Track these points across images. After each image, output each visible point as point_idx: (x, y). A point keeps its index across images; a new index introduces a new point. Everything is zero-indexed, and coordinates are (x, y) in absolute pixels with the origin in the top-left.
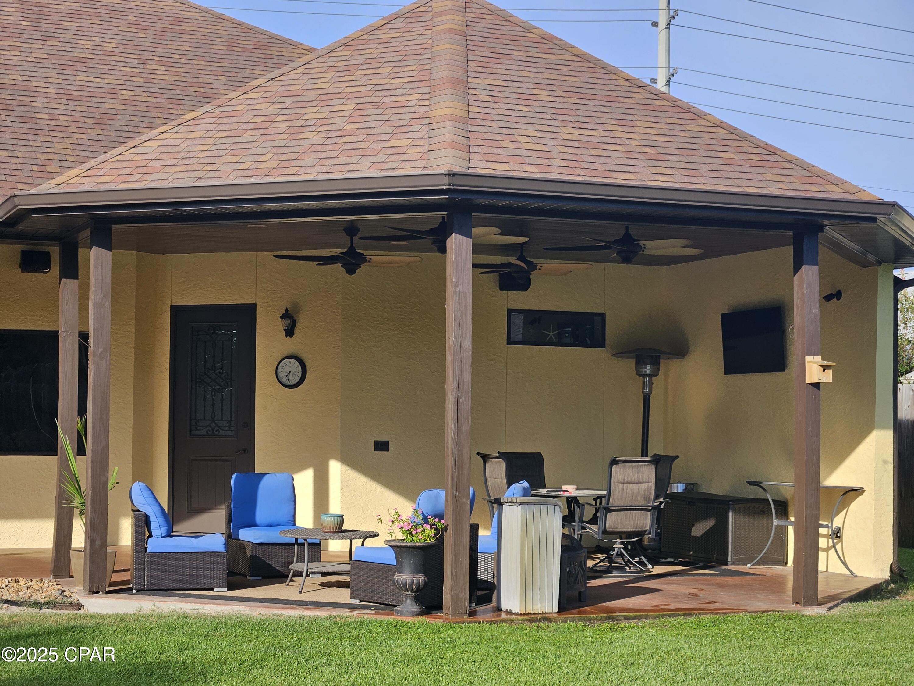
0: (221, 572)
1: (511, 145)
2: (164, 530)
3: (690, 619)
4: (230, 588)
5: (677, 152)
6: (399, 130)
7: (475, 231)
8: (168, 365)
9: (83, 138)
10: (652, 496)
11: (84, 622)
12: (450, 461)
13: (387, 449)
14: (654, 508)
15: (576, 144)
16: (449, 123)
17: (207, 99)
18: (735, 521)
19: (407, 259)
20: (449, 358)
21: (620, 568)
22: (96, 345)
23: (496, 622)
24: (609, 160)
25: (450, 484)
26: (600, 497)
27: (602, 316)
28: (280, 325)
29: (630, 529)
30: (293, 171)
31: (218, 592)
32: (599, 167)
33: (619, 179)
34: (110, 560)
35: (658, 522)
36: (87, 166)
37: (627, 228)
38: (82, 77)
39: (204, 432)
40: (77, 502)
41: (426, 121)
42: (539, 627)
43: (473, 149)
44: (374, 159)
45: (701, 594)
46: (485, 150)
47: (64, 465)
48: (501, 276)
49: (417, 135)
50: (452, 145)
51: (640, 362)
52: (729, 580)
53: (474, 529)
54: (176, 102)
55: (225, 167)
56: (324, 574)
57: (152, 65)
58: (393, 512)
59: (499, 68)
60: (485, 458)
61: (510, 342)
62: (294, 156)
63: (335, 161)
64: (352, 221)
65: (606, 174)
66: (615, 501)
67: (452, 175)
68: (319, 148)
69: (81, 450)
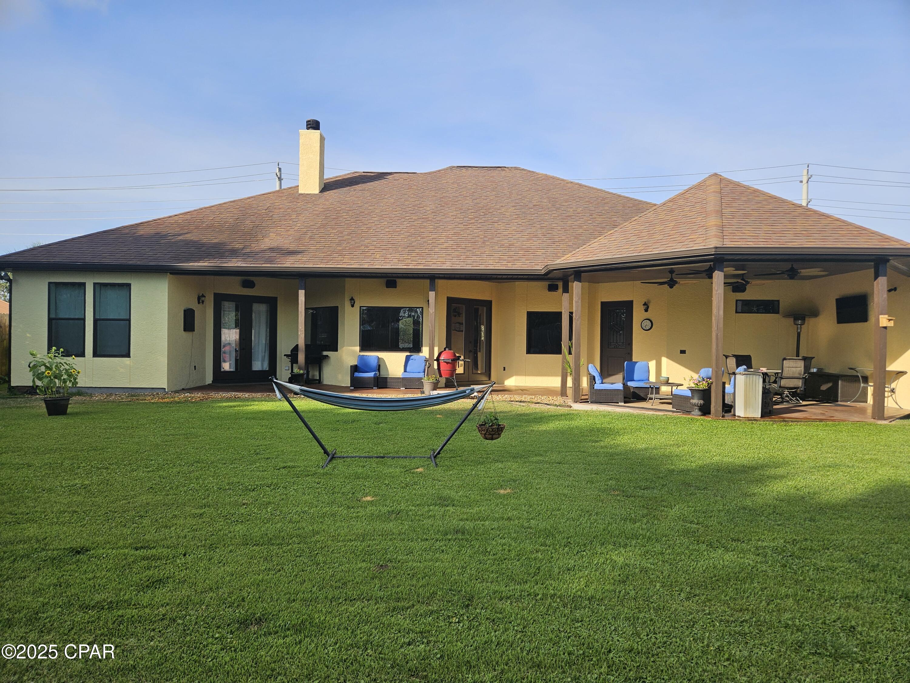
0: (622, 397)
1: (741, 235)
2: (600, 381)
3: (822, 423)
4: (625, 402)
5: (818, 232)
6: (693, 232)
7: (725, 269)
8: (600, 323)
9: (570, 244)
10: (803, 373)
11: (573, 412)
12: (714, 357)
13: (685, 353)
14: (803, 378)
15: (770, 232)
16: (715, 228)
17: (615, 226)
18: (842, 384)
19: (694, 282)
20: (713, 318)
21: (787, 402)
22: (576, 316)
23: (734, 420)
24: (785, 238)
25: (714, 366)
26: (778, 373)
27: (778, 301)
28: (643, 308)
29: (792, 386)
30: (650, 250)
31: (620, 404)
32: (781, 241)
33: (790, 245)
34: (581, 391)
35: (805, 384)
36: (573, 253)
37: (792, 265)
38: (570, 222)
39: (613, 347)
40: (569, 371)
41: (705, 228)
42: (752, 423)
43: (725, 237)
44: (683, 244)
45: (826, 413)
46: (730, 237)
47: (564, 358)
48: (733, 287)
49: (701, 233)
50: (716, 236)
51: (796, 319)
52: (839, 408)
53: (724, 384)
54: (603, 228)
55: (623, 250)
56: (661, 399)
57: (594, 216)
58: (690, 376)
59: (734, 205)
60: (727, 357)
61: (736, 312)
62: (650, 245)
63: (667, 246)
64: (672, 268)
65: (785, 243)
66: (785, 374)
67: (716, 248)
68: (660, 241)
69: (570, 353)
